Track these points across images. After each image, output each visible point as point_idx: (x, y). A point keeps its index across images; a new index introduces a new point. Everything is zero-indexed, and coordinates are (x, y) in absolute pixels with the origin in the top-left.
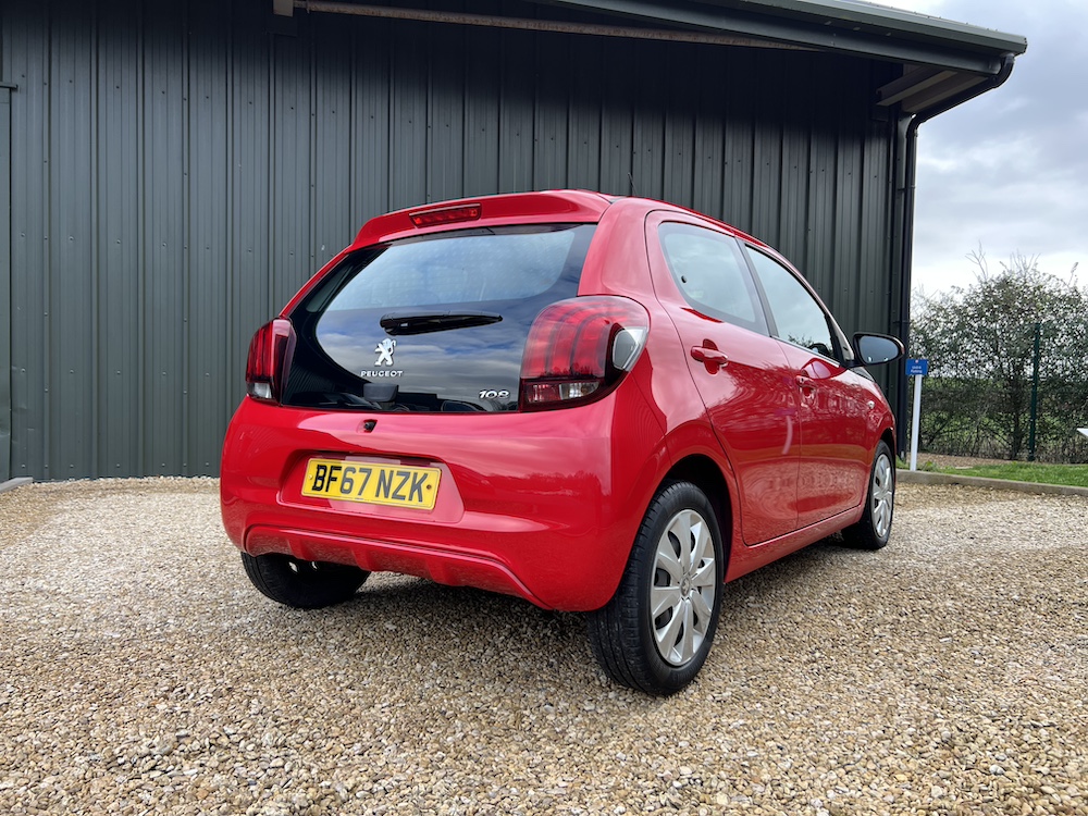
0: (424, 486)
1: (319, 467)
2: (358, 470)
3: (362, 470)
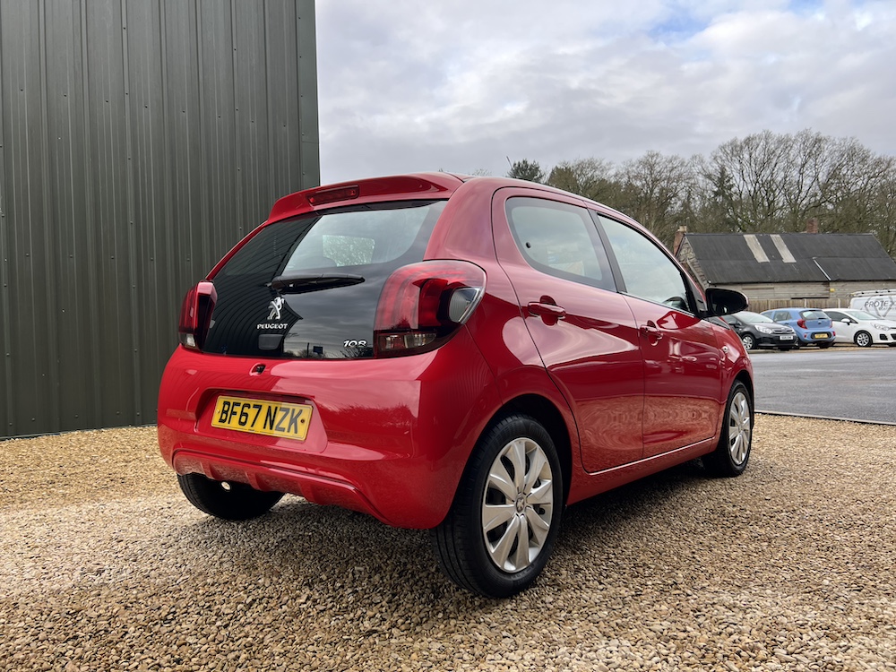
0: (299, 420)
1: (225, 403)
2: (252, 406)
3: (255, 406)
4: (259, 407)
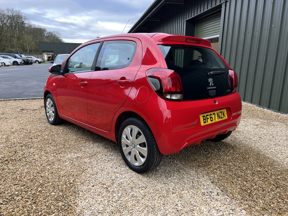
0: (225, 114)
2: (212, 114)
3: (213, 114)
4: (214, 114)
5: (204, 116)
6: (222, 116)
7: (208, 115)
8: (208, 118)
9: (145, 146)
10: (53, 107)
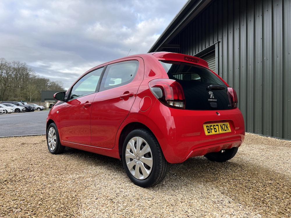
0: (228, 127)
1: (207, 126)
3: (217, 125)
5: (208, 126)
6: (226, 129)
7: (212, 126)
8: (212, 129)
9: (150, 156)
10: (55, 135)
